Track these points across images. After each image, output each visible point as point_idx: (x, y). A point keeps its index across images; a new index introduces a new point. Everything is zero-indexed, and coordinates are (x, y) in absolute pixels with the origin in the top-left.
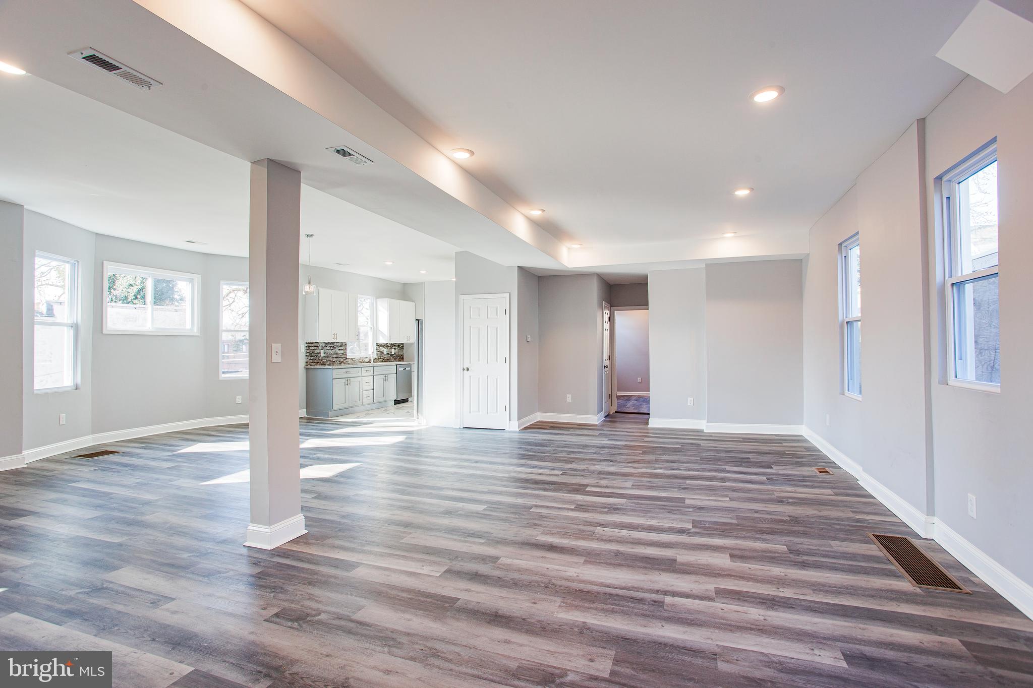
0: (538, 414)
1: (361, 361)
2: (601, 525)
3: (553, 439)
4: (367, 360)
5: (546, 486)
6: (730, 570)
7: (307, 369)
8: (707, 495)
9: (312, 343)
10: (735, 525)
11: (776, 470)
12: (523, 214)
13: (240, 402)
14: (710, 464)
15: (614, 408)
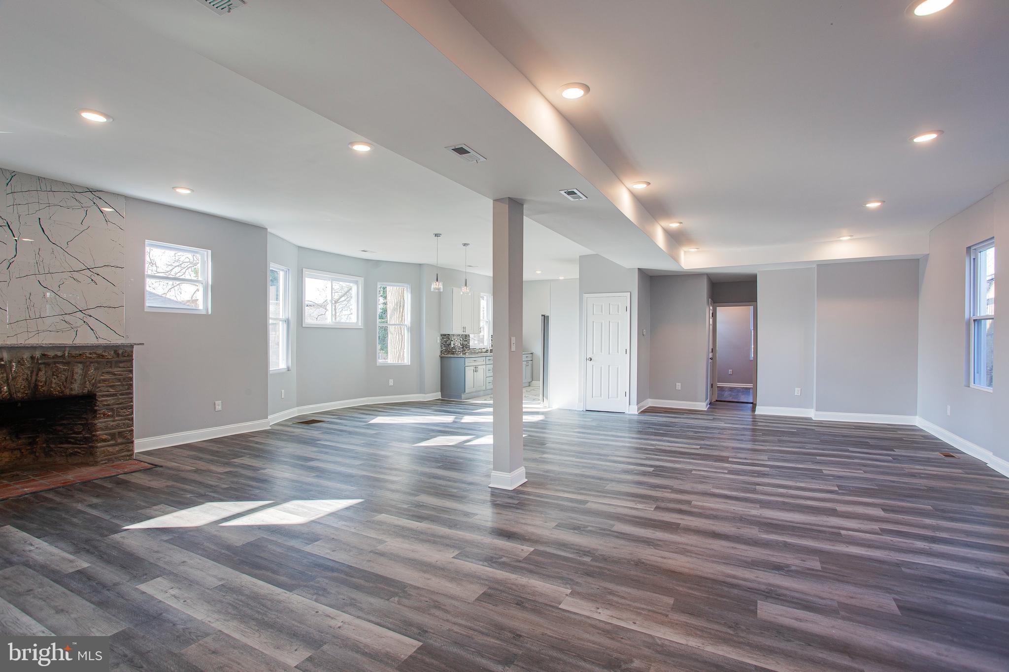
0: (649, 400)
1: (480, 351)
2: (759, 485)
3: (673, 421)
4: (484, 350)
5: (693, 456)
6: (887, 518)
7: (442, 358)
8: (839, 468)
9: (445, 335)
10: (876, 489)
11: (898, 452)
12: (661, 226)
13: (392, 385)
14: (830, 445)
15: (715, 398)
